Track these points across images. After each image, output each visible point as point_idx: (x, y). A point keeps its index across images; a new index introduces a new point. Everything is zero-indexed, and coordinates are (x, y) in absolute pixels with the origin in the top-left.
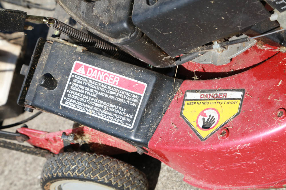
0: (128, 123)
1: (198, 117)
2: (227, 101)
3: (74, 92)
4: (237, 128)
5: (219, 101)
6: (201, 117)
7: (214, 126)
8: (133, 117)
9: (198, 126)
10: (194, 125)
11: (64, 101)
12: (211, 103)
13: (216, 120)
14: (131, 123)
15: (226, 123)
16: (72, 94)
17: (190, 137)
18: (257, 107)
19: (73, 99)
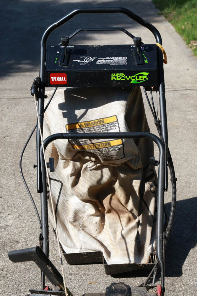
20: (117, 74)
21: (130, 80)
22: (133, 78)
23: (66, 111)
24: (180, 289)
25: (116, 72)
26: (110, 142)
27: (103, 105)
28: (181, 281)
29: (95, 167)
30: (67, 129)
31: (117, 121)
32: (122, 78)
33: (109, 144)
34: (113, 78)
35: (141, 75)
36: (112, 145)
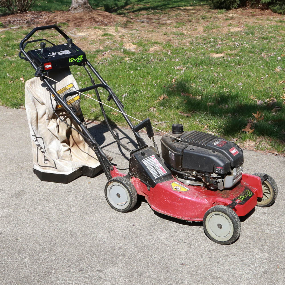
8: (158, 176)
11: (143, 161)
19: (146, 162)
20: (71, 59)
21: (76, 61)
22: (77, 59)
23: (47, 87)
25: (70, 58)
26: (74, 98)
27: (62, 79)
29: (64, 118)
30: (54, 97)
31: (74, 86)
32: (73, 60)
33: (74, 100)
34: (70, 61)
35: (80, 57)
36: (75, 100)
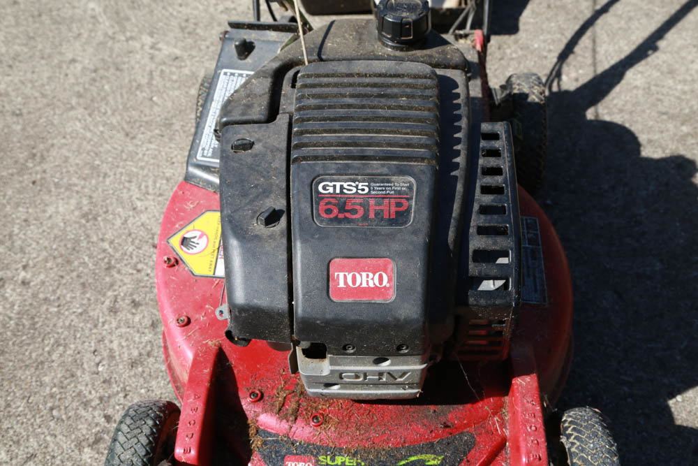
0: (203, 153)
1: (198, 230)
2: (214, 260)
3: (235, 82)
4: (175, 275)
5: (216, 251)
6: (198, 234)
7: (182, 249)
8: (209, 157)
9: (188, 232)
10: (190, 227)
11: (225, 74)
12: (215, 242)
13: (191, 251)
14: (203, 156)
15: (184, 262)
16: (233, 81)
17: (175, 225)
18: (198, 294)
19: (228, 83)
24: (514, 55)
28: (516, 42)
